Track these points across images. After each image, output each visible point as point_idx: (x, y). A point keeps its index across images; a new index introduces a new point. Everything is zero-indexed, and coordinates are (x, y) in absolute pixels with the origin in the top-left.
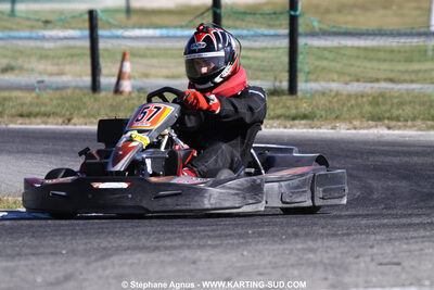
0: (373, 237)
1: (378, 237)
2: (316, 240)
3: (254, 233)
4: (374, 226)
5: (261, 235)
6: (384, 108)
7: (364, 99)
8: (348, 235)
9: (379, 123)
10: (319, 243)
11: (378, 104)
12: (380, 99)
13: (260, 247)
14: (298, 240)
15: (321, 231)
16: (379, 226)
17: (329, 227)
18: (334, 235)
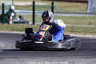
0: (68, 57)
1: (70, 57)
2: (54, 57)
3: (39, 56)
4: (69, 55)
5: (41, 56)
6: (74, 29)
7: (69, 27)
8: (62, 56)
9: (73, 33)
10: (55, 58)
11: (73, 28)
12: (73, 27)
13: (40, 58)
14: (50, 57)
15: (56, 56)
16: (70, 55)
17: (58, 55)
18: (59, 56)
